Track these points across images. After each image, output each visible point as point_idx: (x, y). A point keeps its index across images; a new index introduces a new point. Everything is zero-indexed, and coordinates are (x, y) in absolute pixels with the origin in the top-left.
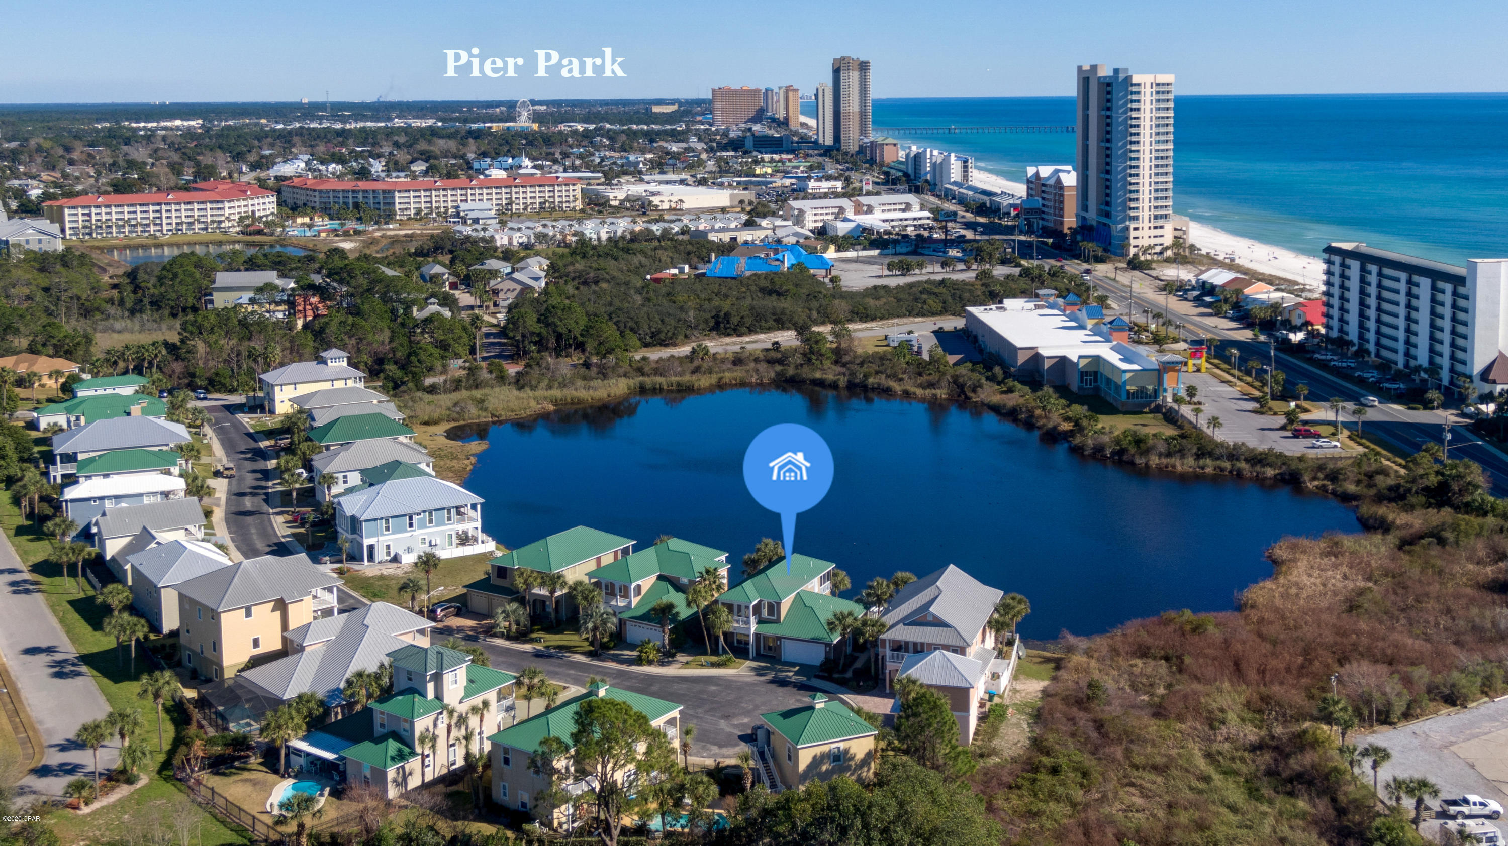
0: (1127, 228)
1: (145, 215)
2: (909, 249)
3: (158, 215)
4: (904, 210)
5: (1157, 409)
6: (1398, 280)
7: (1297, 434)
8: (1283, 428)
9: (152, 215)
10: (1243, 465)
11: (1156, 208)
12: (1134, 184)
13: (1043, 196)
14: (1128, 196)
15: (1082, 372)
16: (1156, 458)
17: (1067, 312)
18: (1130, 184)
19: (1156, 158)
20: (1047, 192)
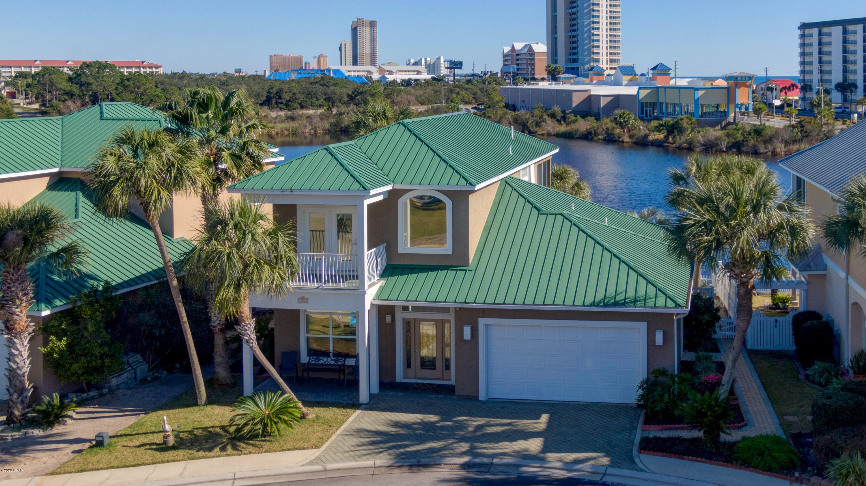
11: (611, 54)
12: (596, 35)
13: (518, 62)
14: (592, 44)
15: (642, 104)
16: (783, 145)
17: (595, 82)
18: (593, 35)
19: (611, 17)
20: (521, 59)
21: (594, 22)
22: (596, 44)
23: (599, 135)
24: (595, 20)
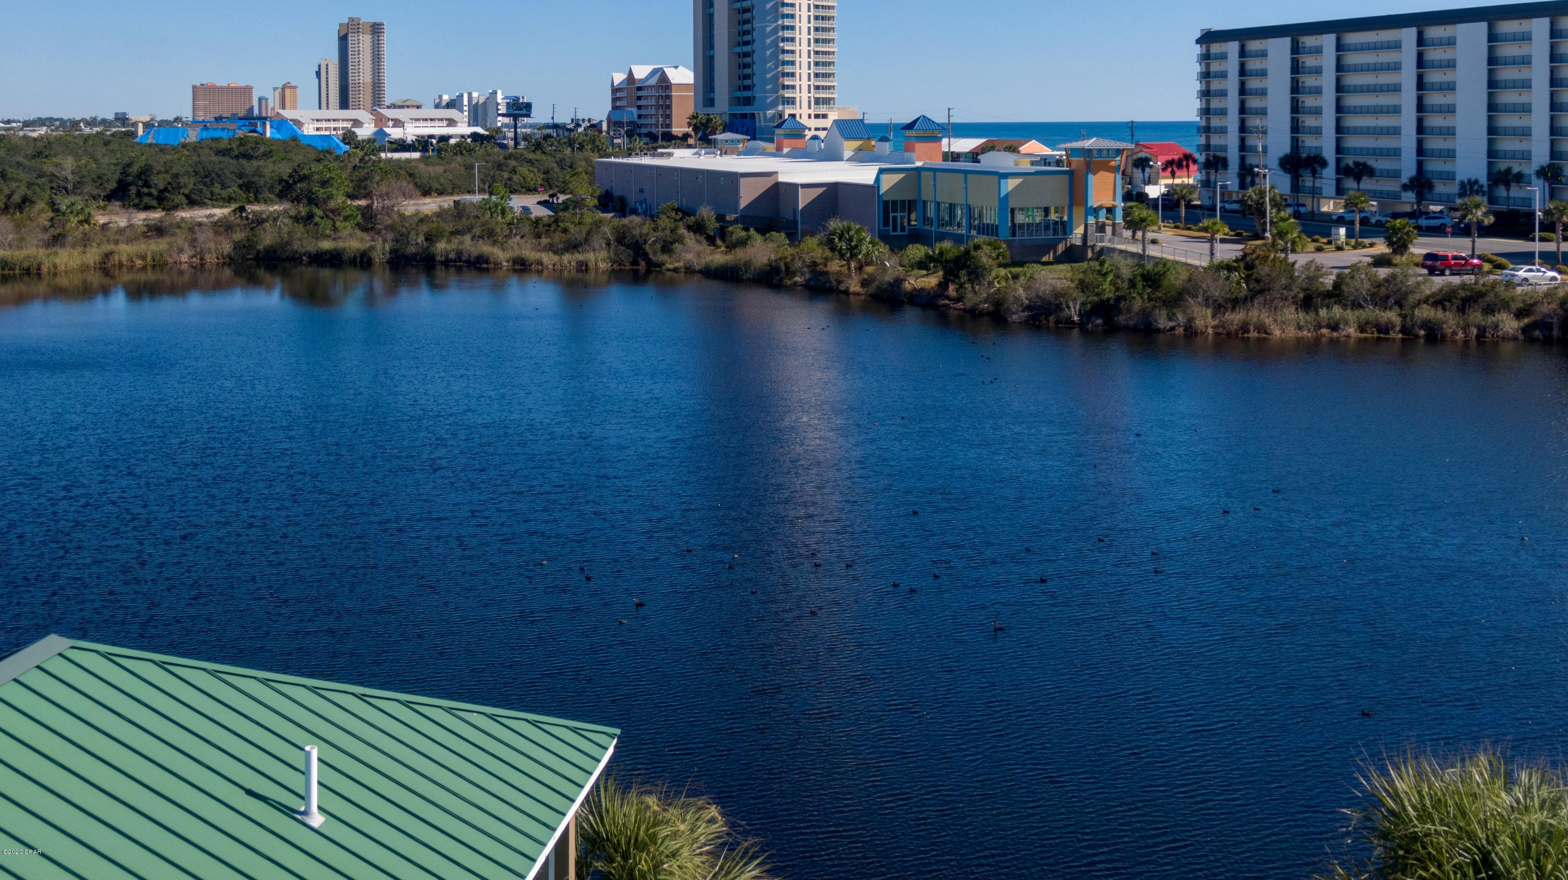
4: (446, 127)
7: (1434, 271)
11: (817, 88)
12: (788, 52)
13: (640, 103)
14: (780, 69)
15: (886, 203)
16: (1209, 312)
17: (786, 150)
18: (784, 51)
19: (816, 18)
20: (646, 97)
21: (785, 28)
22: (788, 69)
23: (794, 273)
24: (787, 22)
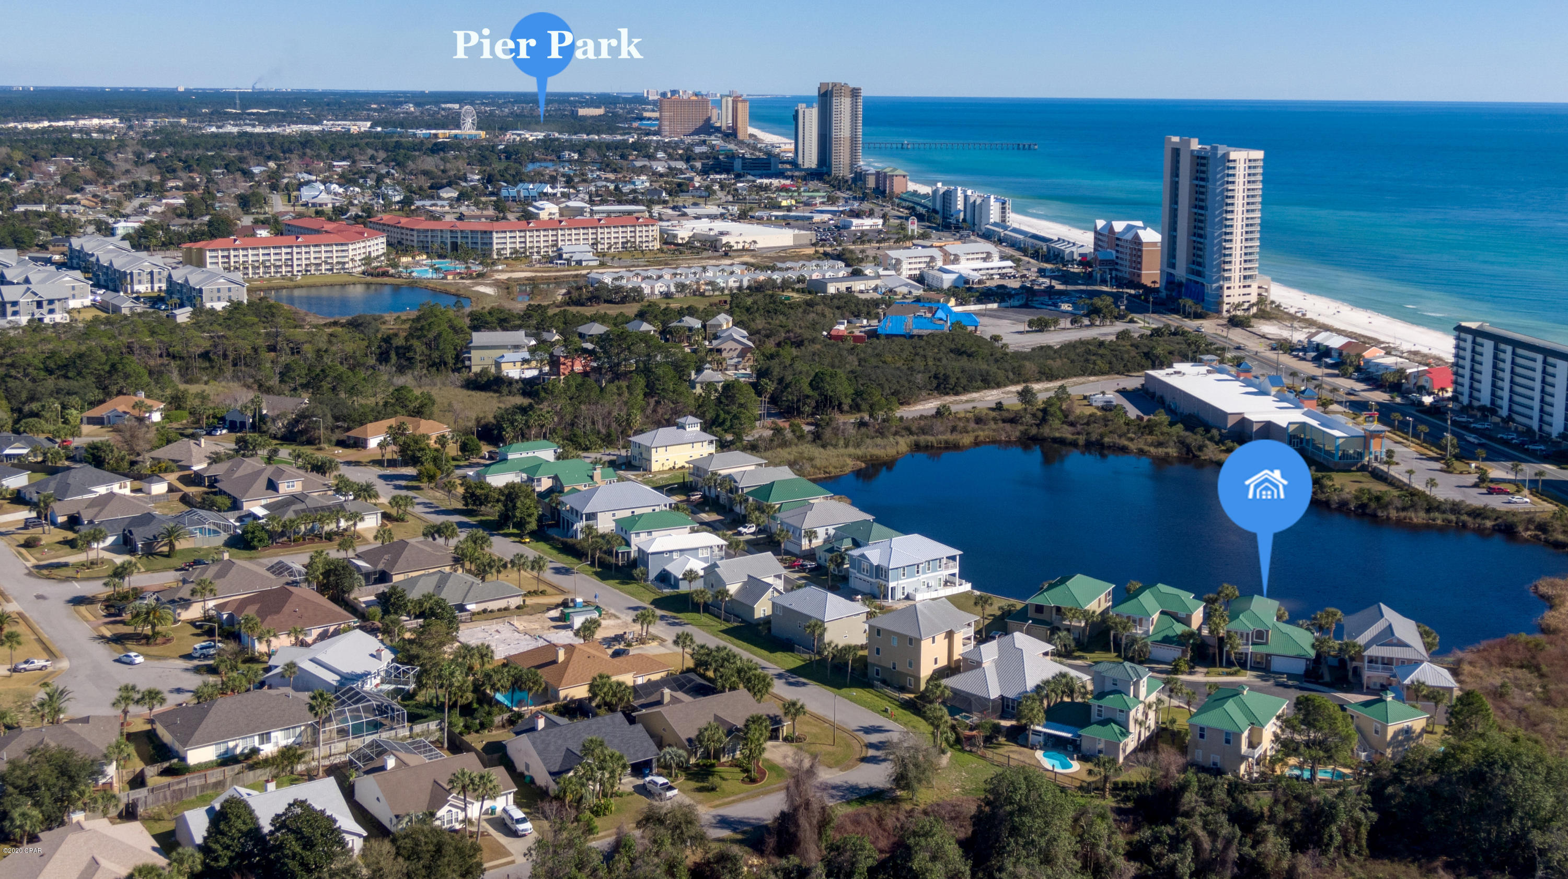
0: (1221, 288)
1: (278, 257)
2: (1021, 302)
3: (289, 257)
4: (985, 260)
5: (1363, 468)
6: (1534, 360)
7: (1491, 492)
8: (1476, 485)
9: (284, 257)
10: (1465, 518)
11: (1245, 269)
12: (1228, 248)
13: (1118, 249)
15: (1291, 436)
18: (1225, 248)
19: (1247, 225)
20: (1122, 245)
21: (1226, 234)
22: (1227, 259)
